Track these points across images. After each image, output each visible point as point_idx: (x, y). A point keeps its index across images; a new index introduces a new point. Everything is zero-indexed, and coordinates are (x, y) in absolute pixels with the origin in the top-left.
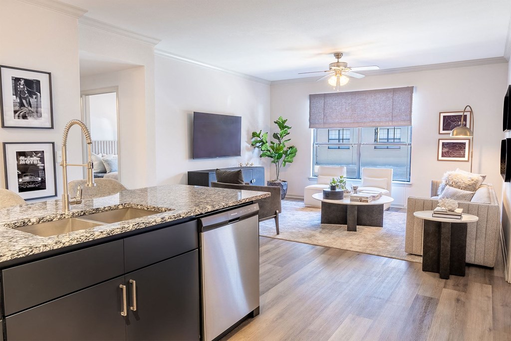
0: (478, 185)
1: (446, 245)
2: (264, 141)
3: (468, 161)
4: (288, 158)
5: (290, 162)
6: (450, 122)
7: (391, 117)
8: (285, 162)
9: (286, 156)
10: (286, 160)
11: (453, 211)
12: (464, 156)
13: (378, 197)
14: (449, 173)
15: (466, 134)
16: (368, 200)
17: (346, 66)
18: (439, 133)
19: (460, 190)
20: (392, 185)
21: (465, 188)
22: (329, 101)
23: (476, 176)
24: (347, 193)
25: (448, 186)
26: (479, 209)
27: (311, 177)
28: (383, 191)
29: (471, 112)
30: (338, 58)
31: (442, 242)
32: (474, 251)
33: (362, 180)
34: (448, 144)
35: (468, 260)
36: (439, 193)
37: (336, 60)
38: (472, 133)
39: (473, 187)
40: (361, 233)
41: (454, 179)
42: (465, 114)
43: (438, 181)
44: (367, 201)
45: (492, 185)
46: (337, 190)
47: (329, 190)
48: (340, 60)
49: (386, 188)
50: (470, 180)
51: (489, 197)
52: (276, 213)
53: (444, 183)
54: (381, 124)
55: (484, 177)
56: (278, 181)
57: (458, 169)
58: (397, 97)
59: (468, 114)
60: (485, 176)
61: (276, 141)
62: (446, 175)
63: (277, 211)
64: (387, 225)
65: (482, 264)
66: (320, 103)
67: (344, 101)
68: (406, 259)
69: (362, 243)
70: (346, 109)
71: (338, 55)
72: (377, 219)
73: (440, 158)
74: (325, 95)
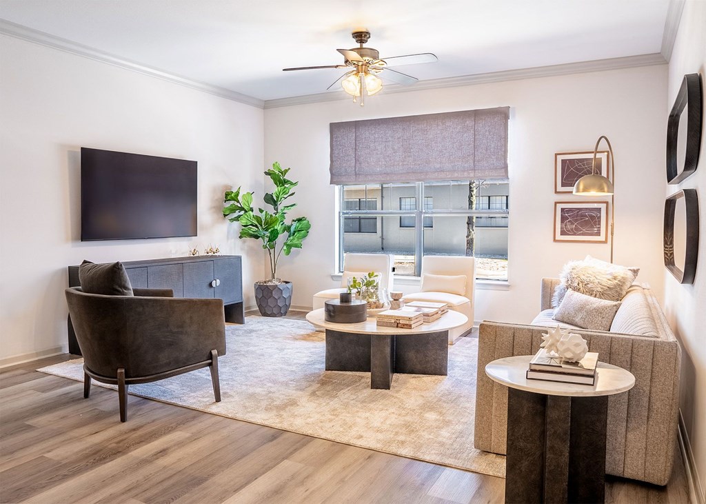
0: (626, 288)
1: (560, 455)
2: (246, 208)
3: (605, 242)
4: (293, 239)
5: (296, 246)
6: (572, 171)
7: (471, 161)
8: (289, 247)
9: (289, 236)
10: (289, 242)
11: (576, 364)
12: (598, 234)
13: (435, 316)
14: (571, 264)
15: (602, 190)
16: (412, 322)
17: (376, 57)
18: (556, 192)
19: (592, 299)
20: (475, 287)
21: (602, 295)
22: (365, 133)
23: (621, 271)
24: (376, 308)
25: (570, 290)
26: (635, 351)
27: (337, 273)
28: (455, 300)
29: (610, 153)
30: (362, 42)
31: (548, 443)
32: (622, 448)
33: (421, 279)
34: (571, 210)
35: (609, 469)
36: (554, 304)
37: (358, 45)
38: (611, 188)
39: (617, 292)
40: (397, 392)
41: (582, 277)
42: (598, 156)
43: (554, 279)
44: (410, 327)
45: (648, 287)
46: (355, 302)
47: (337, 302)
48: (365, 45)
49: (463, 293)
50: (610, 277)
51: (652, 318)
52: (211, 357)
53: (563, 284)
54: (456, 175)
55: (635, 272)
56: (275, 282)
57: (588, 257)
58: (481, 125)
59: (603, 157)
60: (638, 270)
61: (270, 209)
62: (567, 269)
63: (215, 352)
64: (456, 370)
65: (640, 477)
66: (348, 138)
67: (389, 133)
68: (473, 468)
69: (393, 419)
70: (393, 149)
71: (361, 36)
72: (435, 360)
73: (559, 237)
74: (357, 124)
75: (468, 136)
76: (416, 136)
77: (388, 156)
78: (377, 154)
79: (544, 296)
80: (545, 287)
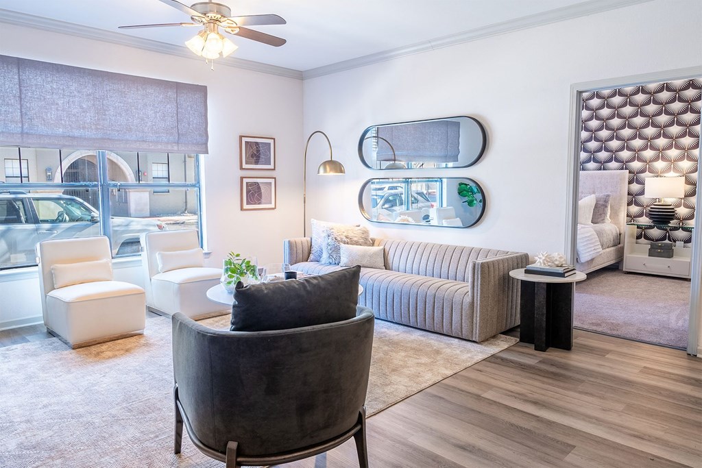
3: (275, 209)
6: (252, 152)
7: (176, 135)
12: (270, 202)
18: (242, 168)
22: (35, 79)
25: (342, 244)
34: (253, 184)
54: (159, 146)
58: (183, 99)
59: (271, 142)
67: (74, 86)
70: (81, 107)
73: (245, 206)
74: (20, 63)
75: (170, 108)
76: (111, 97)
77: (74, 115)
78: (57, 110)
79: (291, 254)
80: (291, 246)
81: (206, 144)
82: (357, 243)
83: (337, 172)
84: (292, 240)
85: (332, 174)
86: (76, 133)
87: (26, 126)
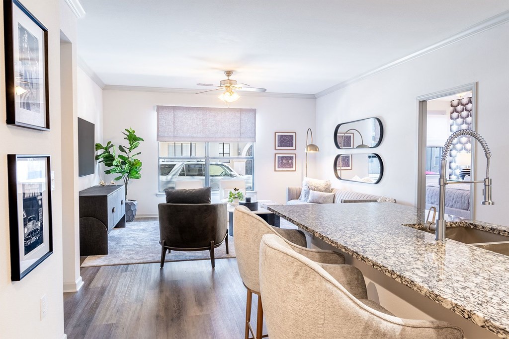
3: (295, 171)
6: (283, 140)
7: (239, 133)
12: (292, 167)
18: (275, 149)
21: (325, 191)
25: (311, 190)
27: (158, 193)
30: (228, 76)
34: (282, 157)
41: (314, 185)
42: (292, 134)
48: (230, 78)
54: (231, 140)
58: (243, 116)
66: (169, 116)
67: (194, 115)
70: (197, 124)
71: (229, 73)
73: (277, 169)
74: (175, 108)
75: (237, 121)
76: (210, 118)
77: (194, 128)
78: (188, 126)
79: (289, 195)
80: (289, 191)
81: (255, 137)
82: (320, 190)
83: (314, 150)
84: (290, 187)
85: (312, 152)
86: (195, 135)
87: (175, 133)
